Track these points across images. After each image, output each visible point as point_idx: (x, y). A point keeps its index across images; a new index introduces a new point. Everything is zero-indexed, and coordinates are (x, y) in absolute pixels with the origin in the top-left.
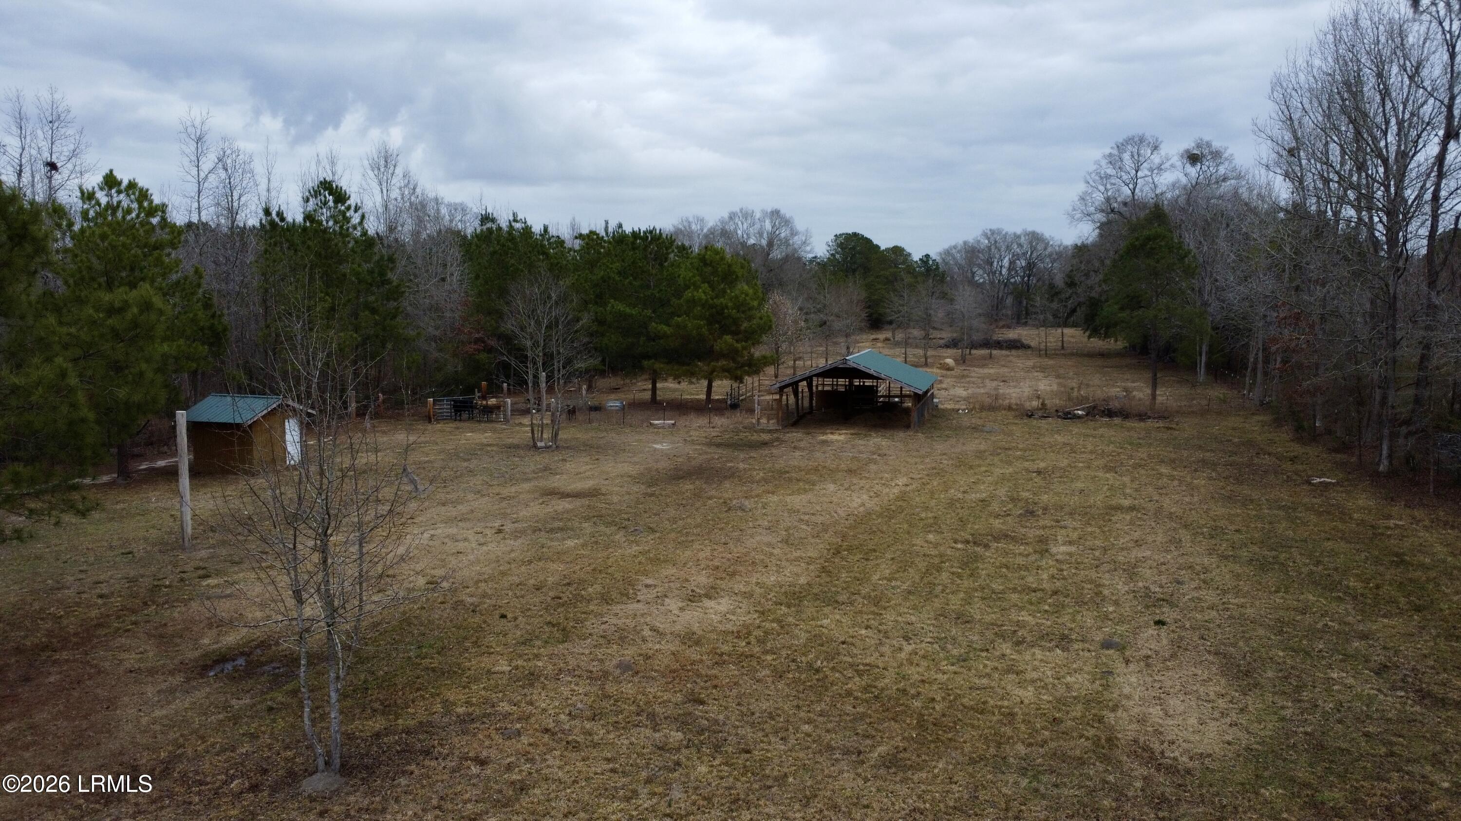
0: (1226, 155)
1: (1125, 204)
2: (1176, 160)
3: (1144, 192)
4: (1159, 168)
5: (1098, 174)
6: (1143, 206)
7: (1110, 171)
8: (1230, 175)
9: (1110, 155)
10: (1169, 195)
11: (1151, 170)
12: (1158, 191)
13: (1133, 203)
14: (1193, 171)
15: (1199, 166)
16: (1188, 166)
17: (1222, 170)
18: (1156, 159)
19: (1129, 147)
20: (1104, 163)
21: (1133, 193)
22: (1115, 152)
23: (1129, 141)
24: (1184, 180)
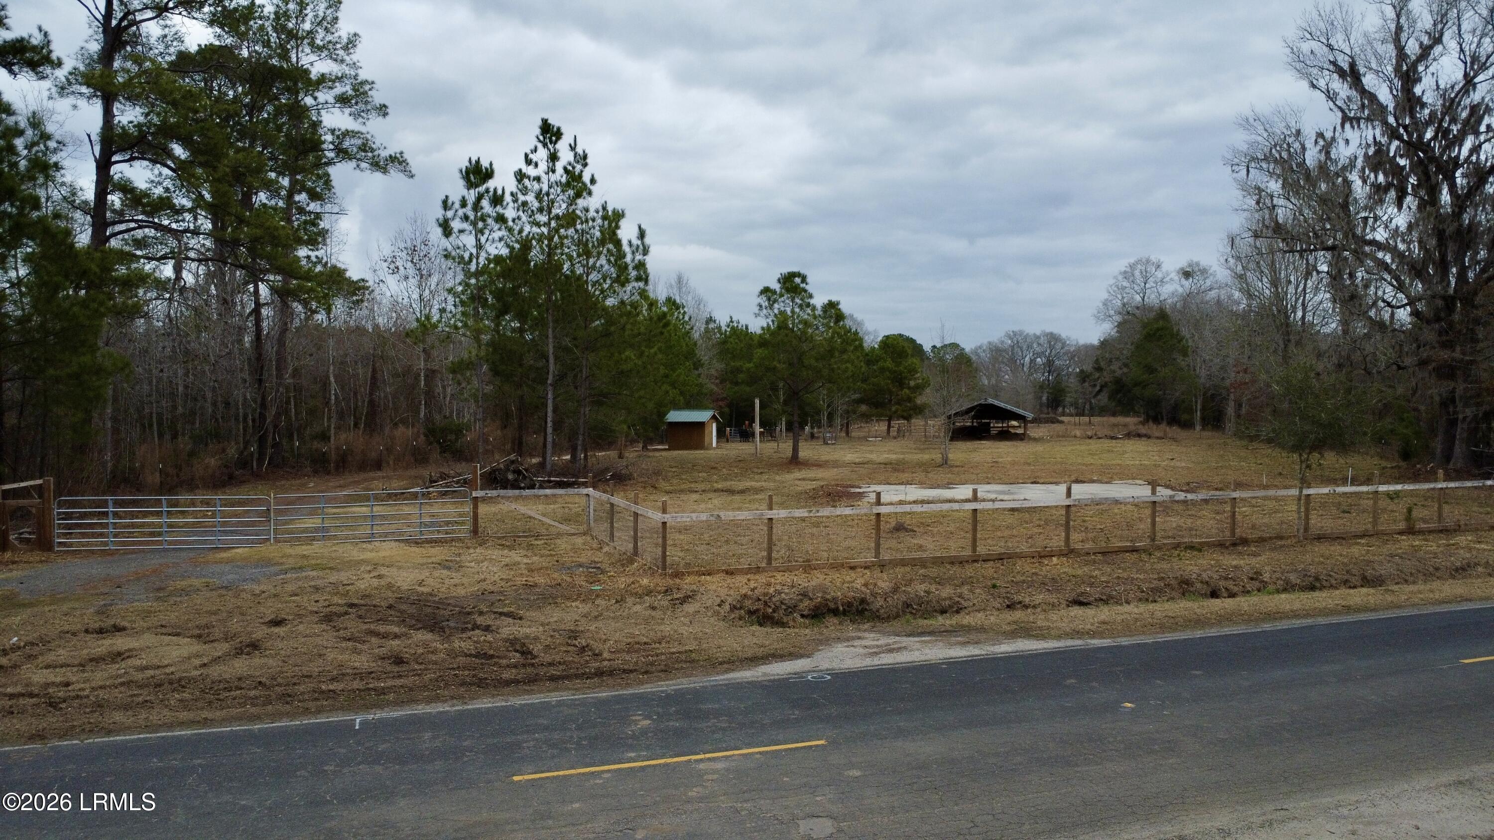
0: (1211, 271)
1: (1138, 308)
2: (1173, 275)
3: (1152, 299)
4: (1162, 281)
5: (1117, 286)
6: (1151, 309)
7: (1125, 284)
8: (1215, 286)
9: (1125, 272)
10: (1170, 301)
11: (1156, 282)
12: (1162, 298)
13: (1143, 307)
14: (1187, 283)
15: (1191, 279)
16: (1183, 279)
17: (1208, 283)
18: (1159, 275)
19: (1139, 266)
20: (1120, 278)
21: (1143, 300)
22: (1128, 270)
23: (1139, 262)
24: (1180, 290)
